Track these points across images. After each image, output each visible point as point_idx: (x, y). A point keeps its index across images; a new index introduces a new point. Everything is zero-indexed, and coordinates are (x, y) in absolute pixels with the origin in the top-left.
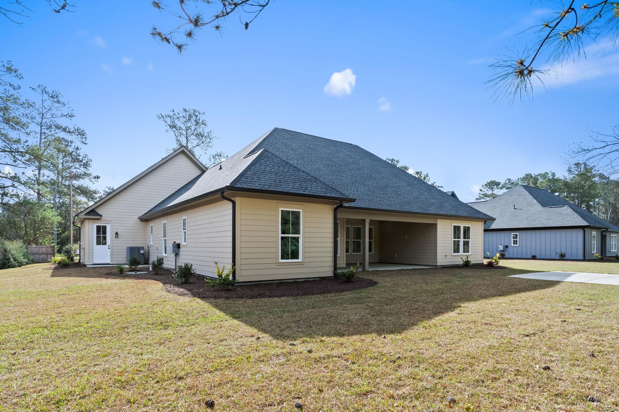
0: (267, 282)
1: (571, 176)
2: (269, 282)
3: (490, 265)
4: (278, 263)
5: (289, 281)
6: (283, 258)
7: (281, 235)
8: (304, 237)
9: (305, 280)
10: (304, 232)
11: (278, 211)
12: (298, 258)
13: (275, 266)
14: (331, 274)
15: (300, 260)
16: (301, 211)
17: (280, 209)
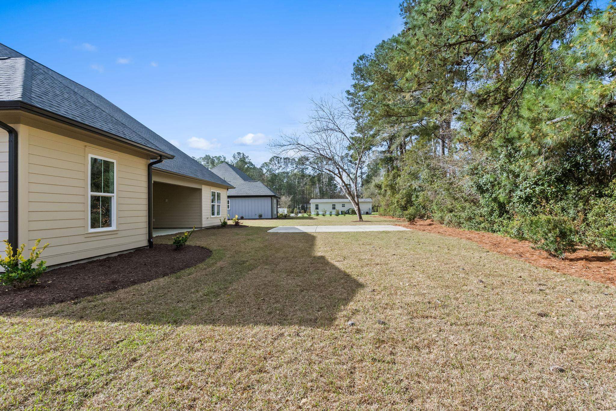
0: (71, 265)
1: (236, 161)
2: (74, 264)
3: (237, 225)
4: (86, 234)
5: (101, 258)
6: (93, 226)
7: (90, 193)
8: (118, 197)
9: (119, 254)
10: (118, 191)
11: (85, 157)
12: (109, 225)
13: (82, 239)
14: (145, 243)
15: (113, 228)
16: (115, 161)
17: (90, 156)
